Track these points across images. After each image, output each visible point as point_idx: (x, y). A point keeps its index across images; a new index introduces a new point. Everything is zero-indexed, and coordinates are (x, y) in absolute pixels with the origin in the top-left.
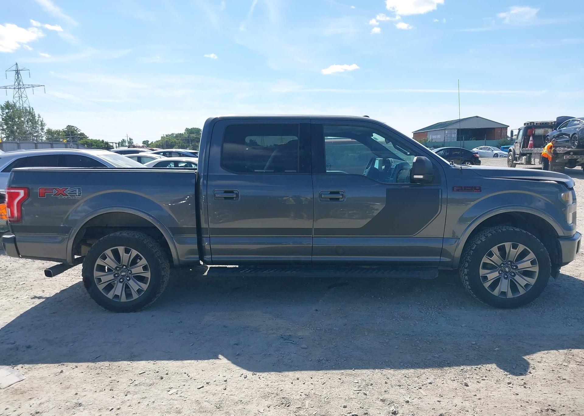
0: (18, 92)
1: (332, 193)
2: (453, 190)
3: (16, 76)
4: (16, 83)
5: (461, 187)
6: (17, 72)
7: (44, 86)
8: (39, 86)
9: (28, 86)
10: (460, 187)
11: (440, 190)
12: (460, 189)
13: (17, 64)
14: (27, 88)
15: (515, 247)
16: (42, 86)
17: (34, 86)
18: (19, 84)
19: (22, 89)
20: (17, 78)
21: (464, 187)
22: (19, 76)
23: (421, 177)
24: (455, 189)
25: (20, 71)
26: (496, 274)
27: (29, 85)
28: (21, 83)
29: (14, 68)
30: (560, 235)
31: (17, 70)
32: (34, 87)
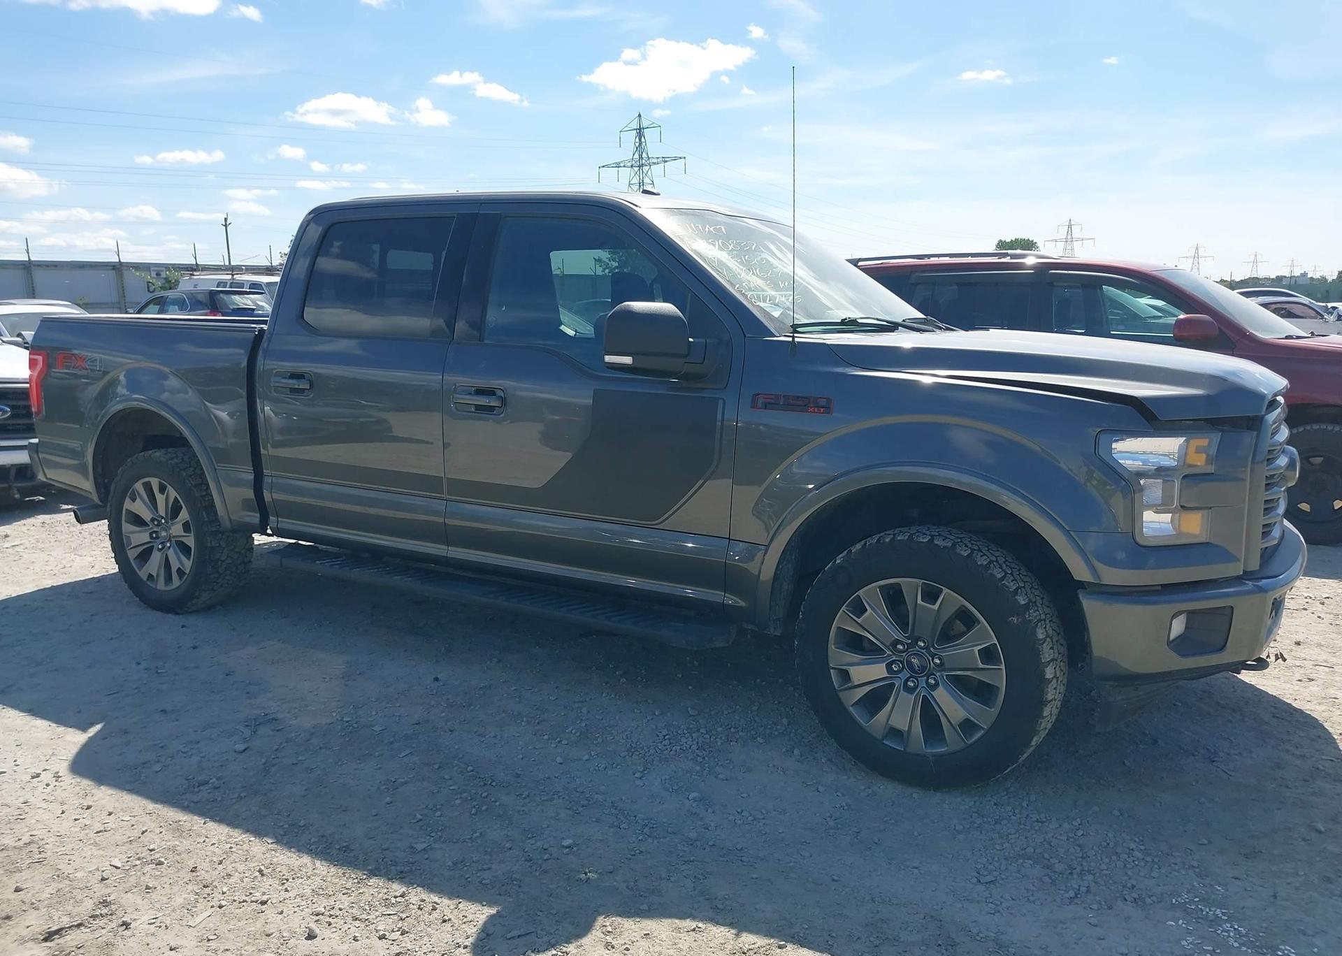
0: (638, 173)
1: (480, 392)
2: (754, 406)
3: (637, 140)
4: (637, 156)
5: (777, 397)
6: (640, 132)
7: (685, 158)
8: (675, 159)
9: (655, 161)
10: (773, 397)
11: (721, 402)
12: (772, 401)
13: (640, 116)
14: (654, 163)
15: (931, 596)
16: (680, 158)
17: (668, 159)
18: (641, 157)
19: (645, 167)
20: (637, 144)
21: (784, 396)
22: (643, 140)
23: (627, 360)
24: (760, 404)
25: (645, 130)
26: (877, 671)
27: (658, 158)
28: (644, 155)
29: (635, 125)
30: (1077, 576)
31: (640, 129)
32: (666, 161)
